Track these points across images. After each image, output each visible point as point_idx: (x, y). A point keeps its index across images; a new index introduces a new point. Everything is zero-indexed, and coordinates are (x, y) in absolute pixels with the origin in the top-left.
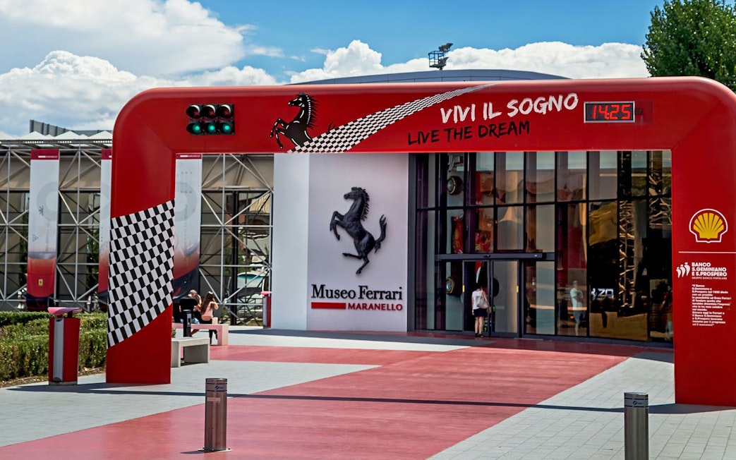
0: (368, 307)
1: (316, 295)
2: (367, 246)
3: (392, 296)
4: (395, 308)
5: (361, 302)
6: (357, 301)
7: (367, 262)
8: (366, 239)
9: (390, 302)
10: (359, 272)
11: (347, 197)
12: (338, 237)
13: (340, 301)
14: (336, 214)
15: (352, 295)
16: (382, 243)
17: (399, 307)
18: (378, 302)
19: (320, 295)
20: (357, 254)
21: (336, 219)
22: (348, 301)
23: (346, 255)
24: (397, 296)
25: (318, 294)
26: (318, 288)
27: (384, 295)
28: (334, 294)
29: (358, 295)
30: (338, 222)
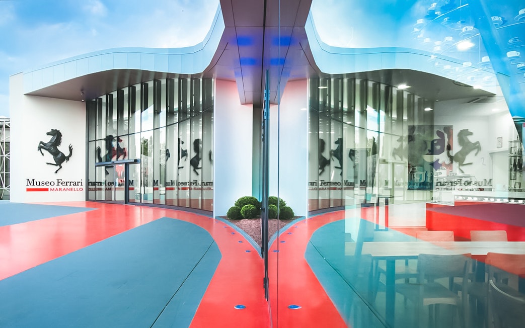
0: (62, 190)
1: (29, 184)
2: (60, 159)
3: (77, 184)
4: (78, 189)
5: (58, 187)
6: (55, 187)
7: (61, 167)
8: (60, 156)
9: (76, 187)
10: (56, 172)
11: (48, 134)
12: (43, 154)
13: (45, 187)
14: (41, 142)
15: (52, 184)
16: (70, 158)
17: (81, 189)
18: (68, 187)
19: (32, 184)
20: (55, 163)
21: (41, 145)
22: (49, 187)
23: (48, 164)
24: (80, 184)
25: (30, 184)
26: (31, 181)
27: (72, 184)
28: (41, 184)
29: (56, 183)
30: (42, 146)
